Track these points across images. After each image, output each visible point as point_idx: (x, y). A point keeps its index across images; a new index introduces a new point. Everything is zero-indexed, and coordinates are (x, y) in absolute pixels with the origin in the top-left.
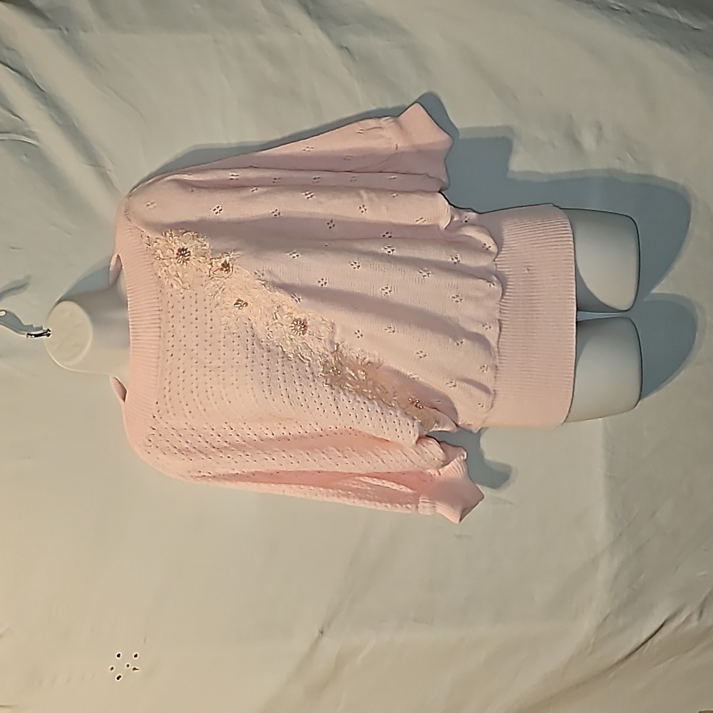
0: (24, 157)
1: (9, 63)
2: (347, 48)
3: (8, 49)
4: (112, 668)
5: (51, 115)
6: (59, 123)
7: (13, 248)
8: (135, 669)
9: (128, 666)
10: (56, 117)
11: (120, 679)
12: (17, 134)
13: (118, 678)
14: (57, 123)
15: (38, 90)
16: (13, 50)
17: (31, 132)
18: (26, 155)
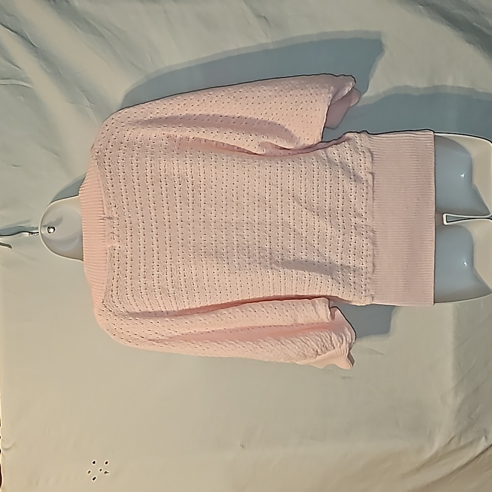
0: (21, 97)
1: (9, 26)
2: (265, 18)
3: (9, 15)
4: (89, 472)
5: (40, 65)
6: (48, 71)
7: (15, 166)
8: (106, 472)
9: (101, 470)
10: (45, 67)
11: (95, 479)
12: (17, 79)
13: (94, 479)
14: (46, 71)
15: (31, 46)
16: (13, 16)
17: (28, 78)
18: (23, 96)
